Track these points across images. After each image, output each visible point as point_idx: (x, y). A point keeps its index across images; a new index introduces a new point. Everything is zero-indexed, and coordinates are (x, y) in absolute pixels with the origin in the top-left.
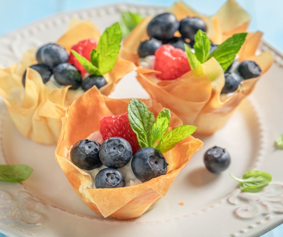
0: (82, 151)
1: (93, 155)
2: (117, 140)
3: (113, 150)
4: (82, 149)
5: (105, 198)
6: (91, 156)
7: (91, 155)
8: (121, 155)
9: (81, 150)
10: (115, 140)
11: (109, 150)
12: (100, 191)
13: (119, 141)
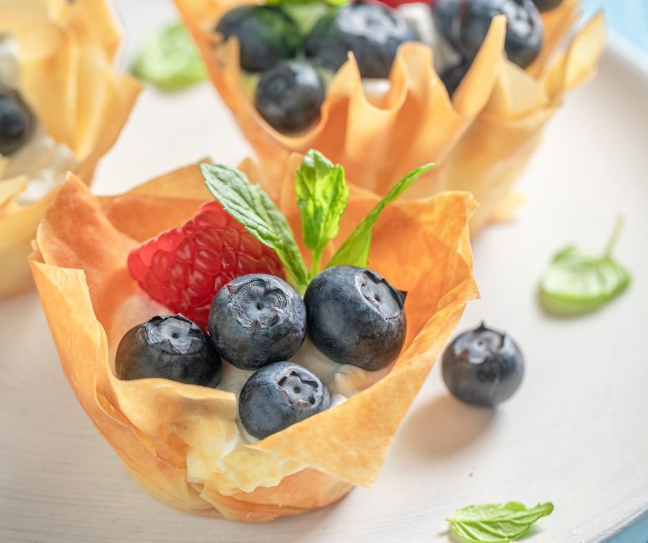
0: (168, 353)
1: (200, 352)
2: (252, 281)
3: (259, 312)
4: (163, 348)
5: (335, 440)
6: (198, 355)
7: (195, 353)
8: (288, 318)
9: (163, 351)
10: (247, 283)
11: (248, 317)
12: (301, 430)
13: (262, 283)
